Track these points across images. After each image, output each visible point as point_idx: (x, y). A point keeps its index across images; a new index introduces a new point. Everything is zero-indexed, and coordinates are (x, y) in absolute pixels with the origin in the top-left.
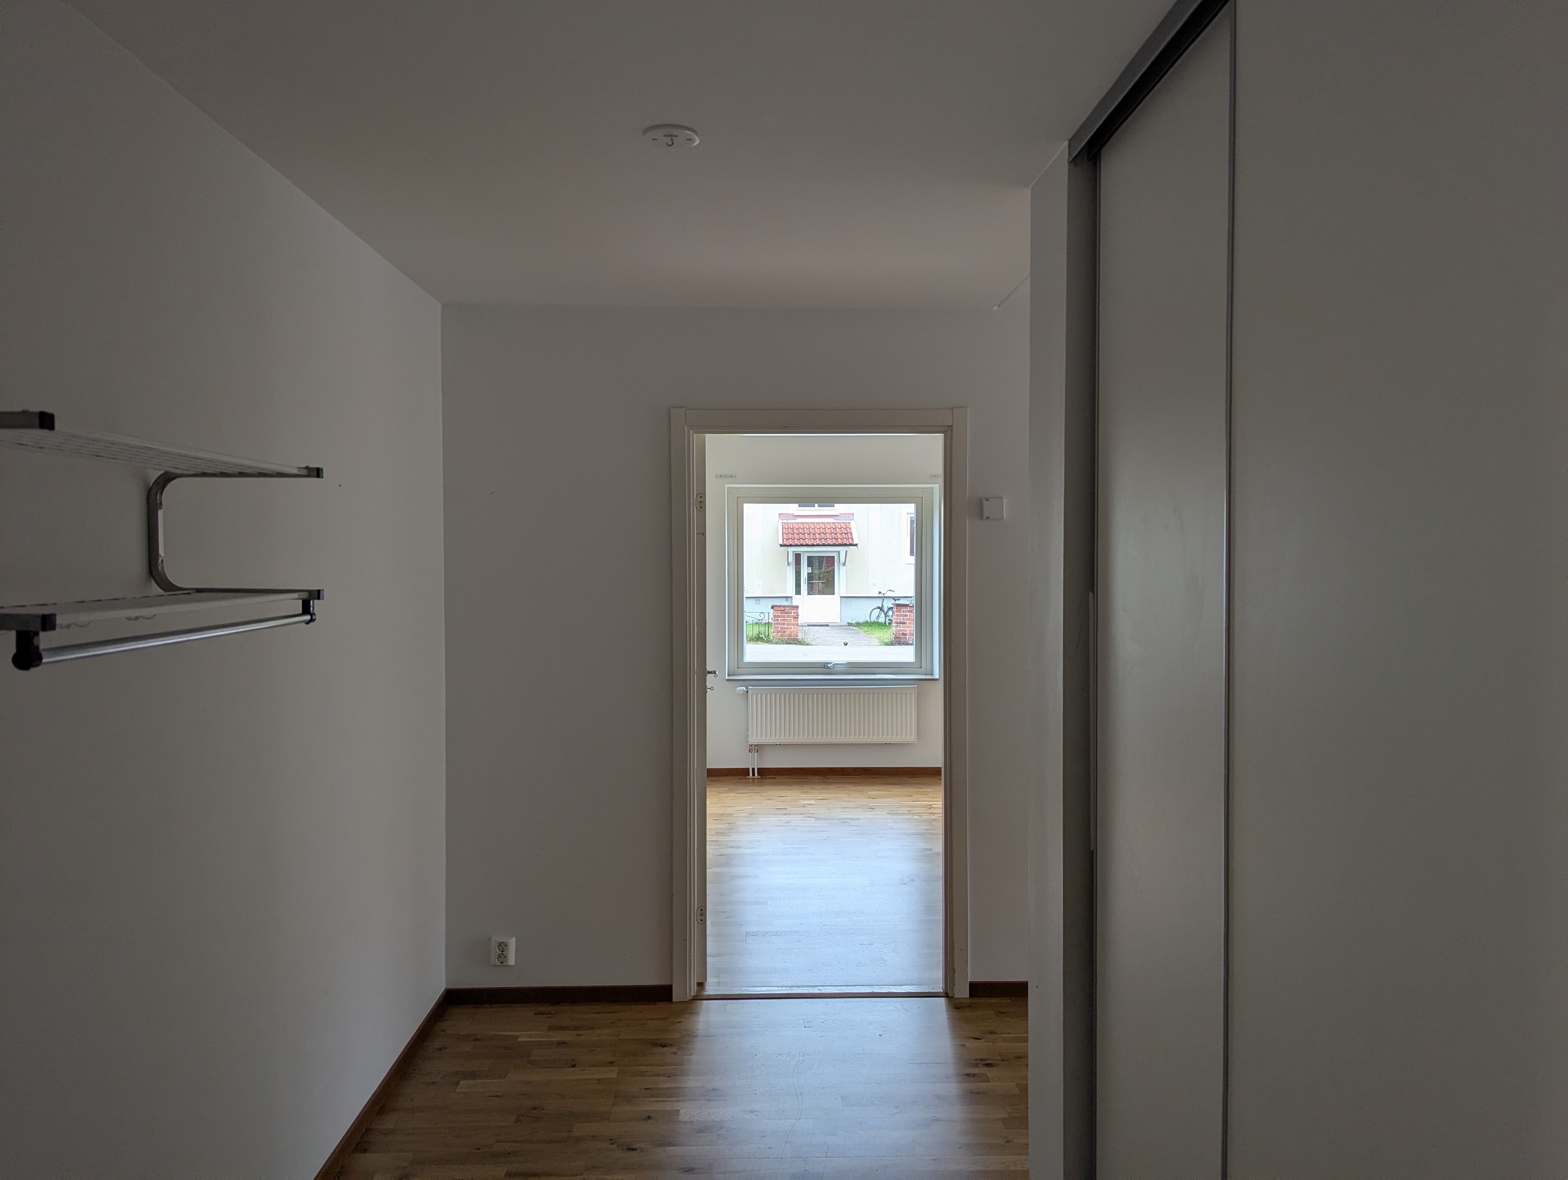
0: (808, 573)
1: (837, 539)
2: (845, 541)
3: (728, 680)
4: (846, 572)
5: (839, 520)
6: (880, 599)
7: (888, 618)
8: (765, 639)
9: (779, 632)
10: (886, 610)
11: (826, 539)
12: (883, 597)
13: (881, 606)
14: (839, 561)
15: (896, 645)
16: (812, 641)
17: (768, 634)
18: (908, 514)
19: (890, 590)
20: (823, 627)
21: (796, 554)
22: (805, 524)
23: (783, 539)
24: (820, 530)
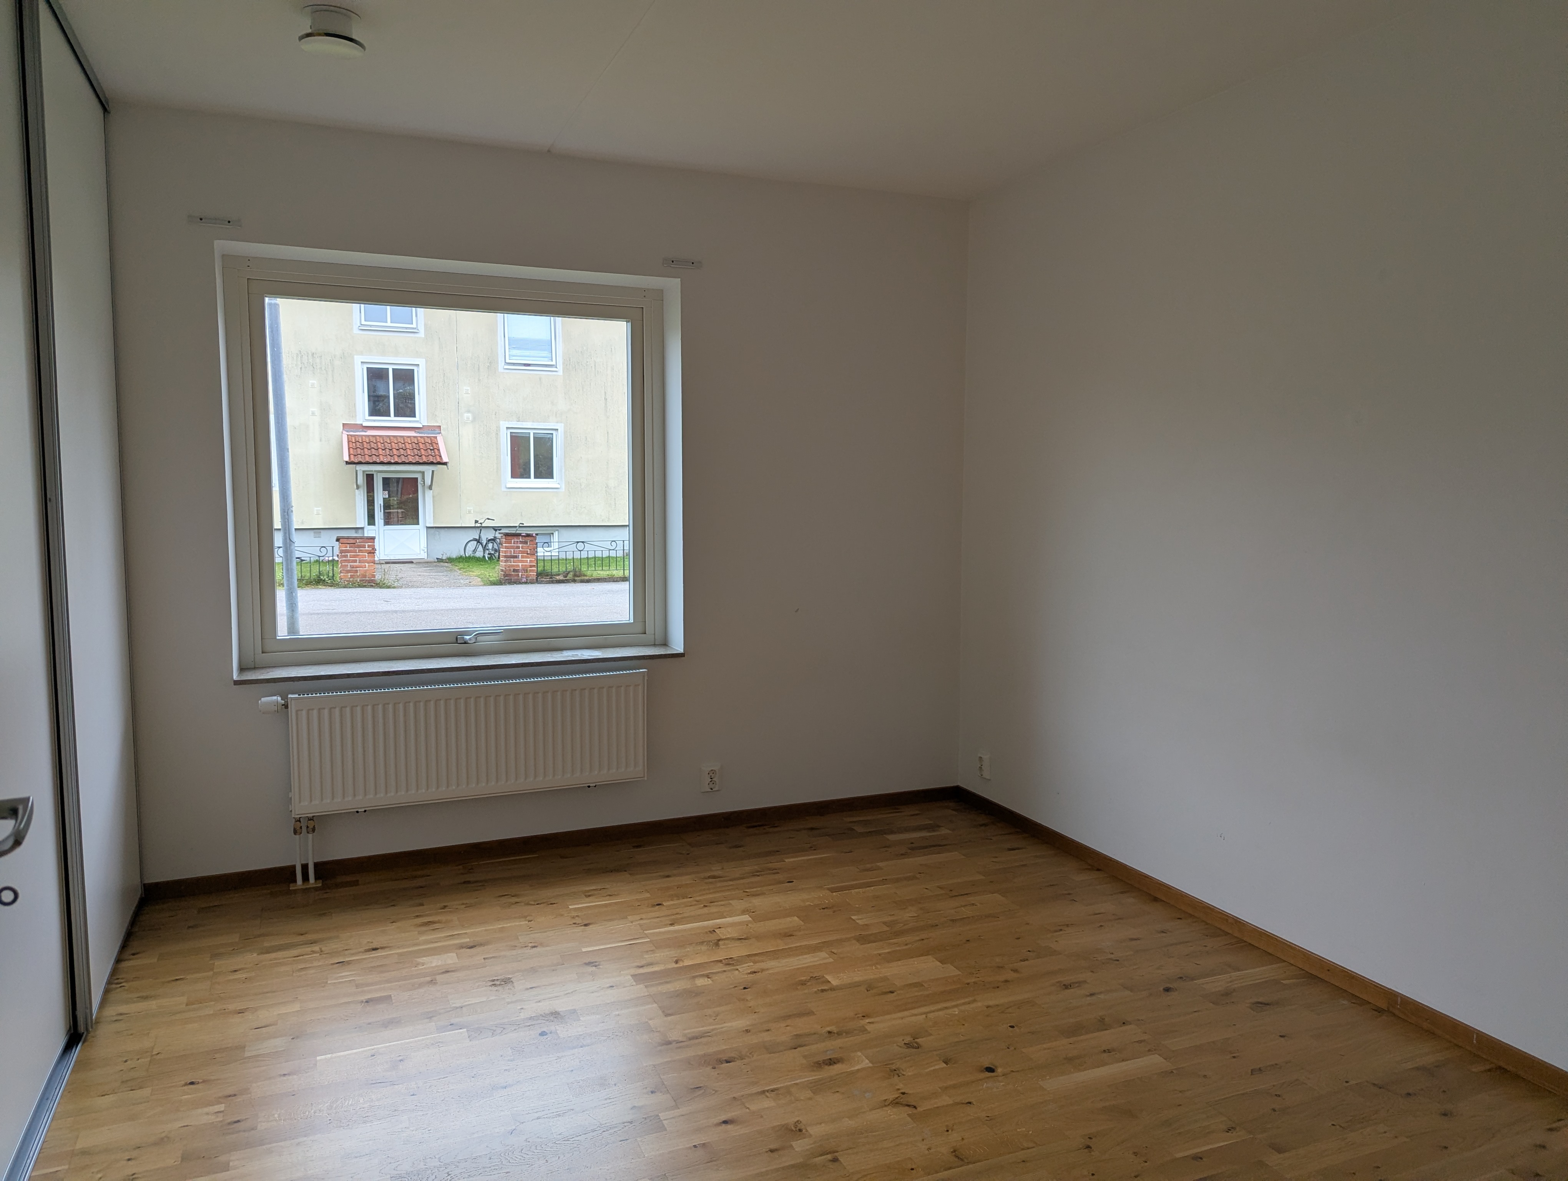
0: (384, 498)
1: (420, 456)
2: (431, 459)
3: (237, 683)
4: (433, 497)
5: (422, 433)
6: (477, 529)
7: (487, 552)
8: (329, 581)
9: (348, 572)
10: (484, 542)
11: (406, 456)
12: (480, 527)
13: (478, 538)
14: (424, 483)
15: (505, 585)
16: (394, 582)
17: (333, 575)
18: (507, 428)
19: (488, 519)
20: (406, 565)
21: (367, 474)
22: (378, 437)
23: (349, 455)
24: (398, 445)
